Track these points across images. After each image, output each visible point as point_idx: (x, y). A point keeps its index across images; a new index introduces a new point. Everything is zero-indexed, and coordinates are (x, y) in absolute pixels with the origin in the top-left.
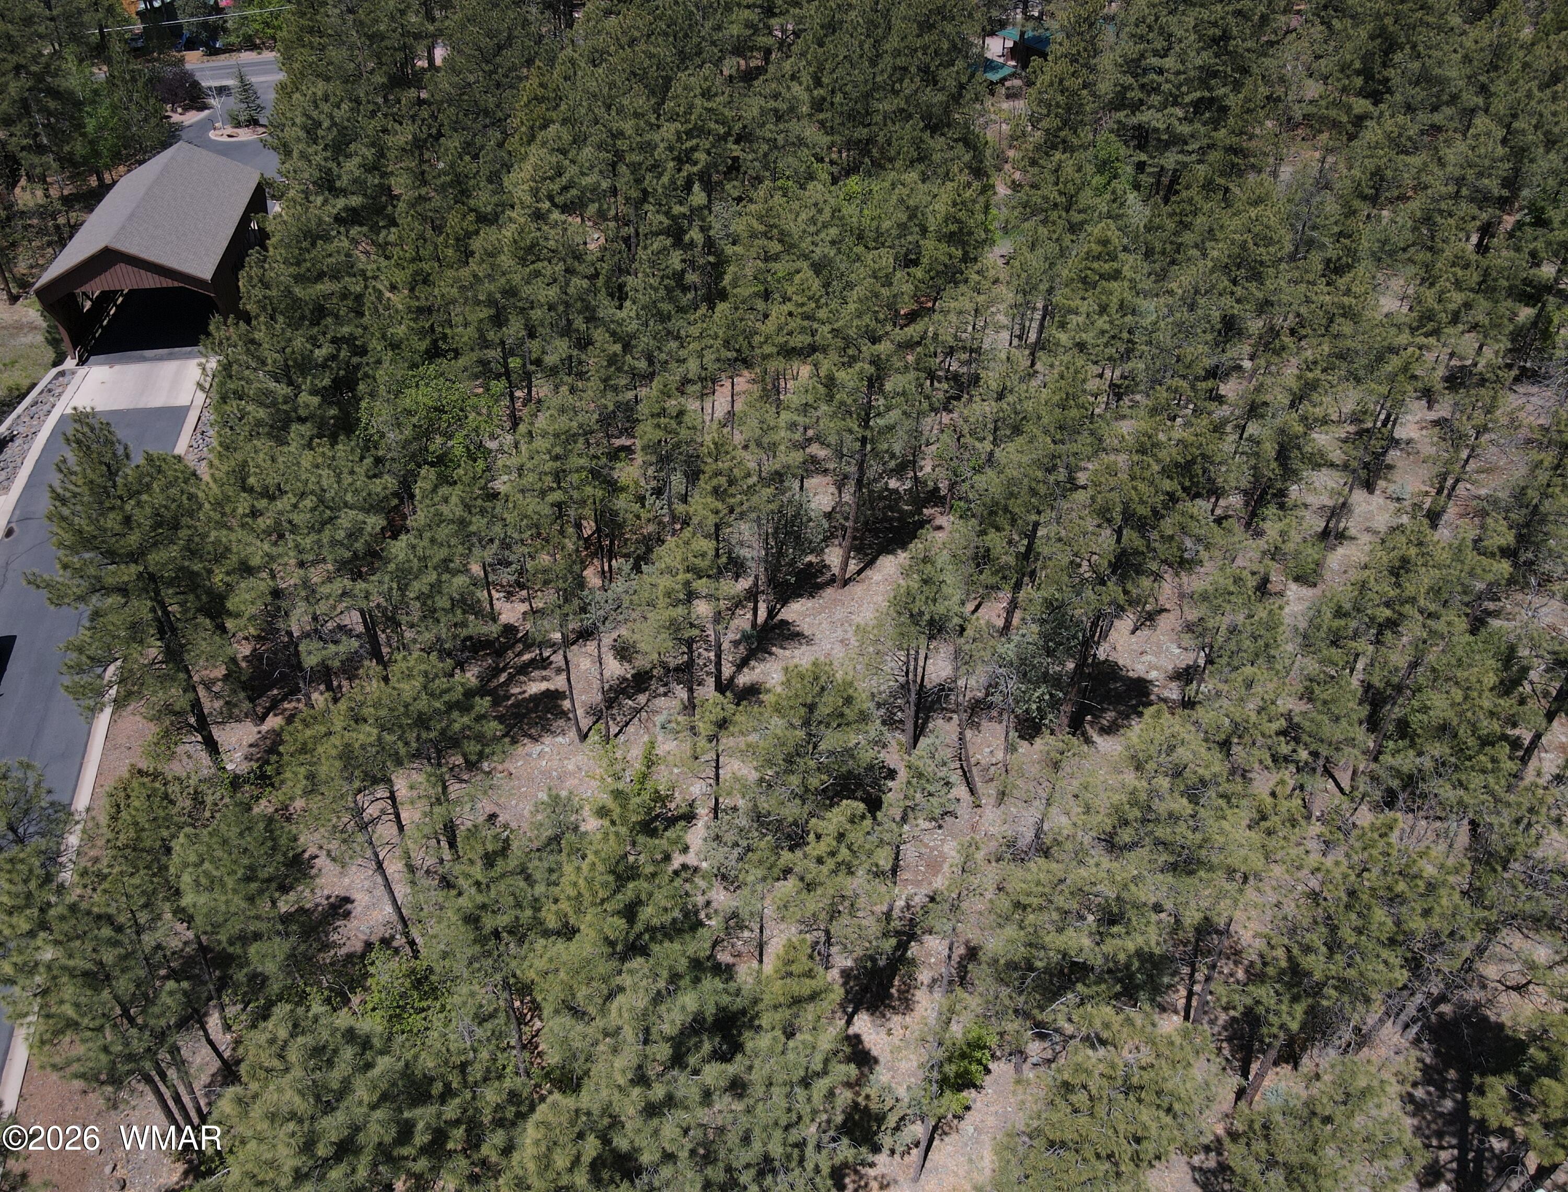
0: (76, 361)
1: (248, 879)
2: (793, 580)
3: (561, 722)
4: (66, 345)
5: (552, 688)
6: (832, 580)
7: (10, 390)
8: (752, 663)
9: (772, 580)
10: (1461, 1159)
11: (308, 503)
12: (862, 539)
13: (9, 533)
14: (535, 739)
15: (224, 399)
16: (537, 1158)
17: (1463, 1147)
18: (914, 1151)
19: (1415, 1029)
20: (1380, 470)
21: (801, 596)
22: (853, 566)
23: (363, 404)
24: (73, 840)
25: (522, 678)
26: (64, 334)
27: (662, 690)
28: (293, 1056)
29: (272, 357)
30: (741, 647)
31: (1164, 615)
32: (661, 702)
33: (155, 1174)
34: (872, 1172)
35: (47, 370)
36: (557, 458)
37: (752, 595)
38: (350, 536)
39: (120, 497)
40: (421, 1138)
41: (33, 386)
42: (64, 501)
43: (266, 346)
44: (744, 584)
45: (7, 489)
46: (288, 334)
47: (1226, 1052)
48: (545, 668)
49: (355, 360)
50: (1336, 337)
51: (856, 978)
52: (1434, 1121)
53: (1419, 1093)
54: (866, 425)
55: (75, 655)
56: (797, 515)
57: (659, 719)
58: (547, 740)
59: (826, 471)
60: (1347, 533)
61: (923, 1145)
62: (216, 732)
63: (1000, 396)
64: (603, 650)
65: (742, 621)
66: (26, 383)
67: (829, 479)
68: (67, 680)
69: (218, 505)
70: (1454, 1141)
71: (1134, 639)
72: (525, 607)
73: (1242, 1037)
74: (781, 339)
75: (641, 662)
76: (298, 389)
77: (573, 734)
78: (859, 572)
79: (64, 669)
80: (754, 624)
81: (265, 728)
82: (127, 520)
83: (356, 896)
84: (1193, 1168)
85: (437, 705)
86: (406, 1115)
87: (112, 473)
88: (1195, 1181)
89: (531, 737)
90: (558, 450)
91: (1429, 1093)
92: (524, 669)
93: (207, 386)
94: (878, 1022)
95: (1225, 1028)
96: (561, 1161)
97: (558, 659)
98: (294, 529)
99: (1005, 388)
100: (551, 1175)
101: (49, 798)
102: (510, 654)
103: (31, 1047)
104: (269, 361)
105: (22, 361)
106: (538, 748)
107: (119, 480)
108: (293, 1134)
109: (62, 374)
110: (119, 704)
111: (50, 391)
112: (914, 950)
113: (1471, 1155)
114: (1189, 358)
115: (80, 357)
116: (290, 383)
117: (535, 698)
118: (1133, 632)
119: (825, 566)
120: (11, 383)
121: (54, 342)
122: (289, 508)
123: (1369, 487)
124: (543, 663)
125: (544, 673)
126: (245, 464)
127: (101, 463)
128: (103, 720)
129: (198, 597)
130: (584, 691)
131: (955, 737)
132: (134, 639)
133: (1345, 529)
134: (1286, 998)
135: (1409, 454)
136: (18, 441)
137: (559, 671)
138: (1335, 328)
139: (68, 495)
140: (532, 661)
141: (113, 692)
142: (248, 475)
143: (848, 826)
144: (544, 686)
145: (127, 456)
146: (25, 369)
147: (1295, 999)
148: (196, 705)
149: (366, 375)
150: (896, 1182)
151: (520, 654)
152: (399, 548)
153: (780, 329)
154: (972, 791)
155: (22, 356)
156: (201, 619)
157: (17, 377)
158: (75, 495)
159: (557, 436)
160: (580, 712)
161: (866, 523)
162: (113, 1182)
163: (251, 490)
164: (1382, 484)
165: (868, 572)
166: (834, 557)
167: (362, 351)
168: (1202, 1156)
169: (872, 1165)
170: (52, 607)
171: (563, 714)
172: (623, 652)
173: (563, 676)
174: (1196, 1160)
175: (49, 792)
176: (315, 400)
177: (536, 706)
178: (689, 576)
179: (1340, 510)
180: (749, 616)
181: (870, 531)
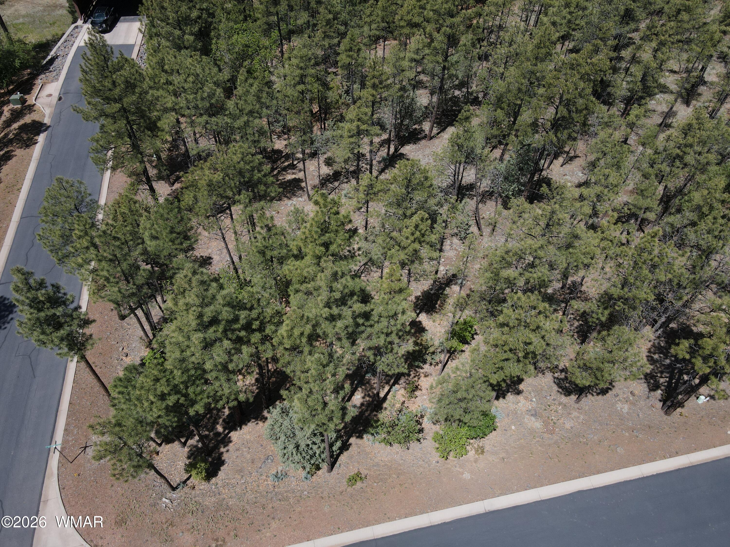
0: (82, 21)
1: (171, 232)
2: (407, 135)
3: (301, 192)
4: (78, 14)
5: (297, 177)
6: (425, 137)
7: (54, 36)
8: (386, 171)
9: (397, 136)
10: (669, 382)
11: (191, 79)
12: (440, 119)
13: (60, 99)
14: (289, 198)
15: (151, 37)
16: (287, 331)
17: (671, 378)
18: (440, 365)
19: (659, 332)
20: (693, 95)
21: (410, 143)
22: (435, 131)
23: (214, 42)
24: (100, 217)
25: (284, 173)
26: (77, 9)
27: (345, 180)
28: (194, 283)
29: (171, 15)
30: (382, 164)
31: (578, 158)
32: (344, 186)
33: (139, 352)
34: (421, 371)
35: (69, 27)
36: (301, 68)
37: (387, 142)
38: (209, 96)
39: (110, 72)
40: (242, 321)
41: (64, 34)
42: (86, 73)
43: (169, 10)
44: (385, 136)
45: (57, 79)
46: (179, 4)
47: (575, 337)
48: (294, 169)
49: (210, 20)
50: (680, 22)
51: (421, 300)
52: (660, 367)
53: (656, 356)
54: (446, 60)
55: (95, 144)
56: (411, 104)
57: (343, 192)
58: (295, 199)
59: (426, 87)
60: (672, 125)
61: (443, 364)
62: (154, 184)
63: (510, 45)
64: (321, 162)
65: (383, 153)
66: (60, 33)
67: (427, 91)
68: (92, 155)
69: (152, 78)
70: (668, 375)
71: (562, 169)
72: (285, 143)
73: (583, 332)
74: (409, 17)
75: (336, 167)
76: (184, 33)
77: (306, 197)
78: (438, 134)
79: (91, 150)
80: (388, 154)
81: (174, 188)
82: (114, 83)
83: (213, 256)
84: (555, 378)
85: (248, 167)
86: (237, 312)
87: (106, 60)
88: (555, 382)
89: (287, 197)
90: (302, 65)
91: (660, 357)
92: (285, 169)
93: (143, 30)
94: (429, 317)
95: (576, 328)
96: (296, 332)
97: (301, 165)
98: (185, 91)
99: (512, 41)
100: (292, 339)
101: (90, 198)
102: (279, 162)
103: (90, 295)
104: (171, 17)
105: (58, 23)
106: (291, 202)
107: (110, 63)
108: (195, 311)
109: (77, 27)
110: (114, 169)
111: (72, 35)
112: (447, 291)
113: (674, 381)
114: (605, 29)
115: (84, 19)
116: (181, 29)
117: (289, 181)
118: (562, 166)
119: (422, 130)
120: (54, 33)
121: (72, 13)
122: (183, 81)
123: (687, 103)
124: (293, 166)
125: (294, 171)
126: (163, 59)
127: (101, 55)
128: (108, 174)
129: (145, 121)
130: (312, 180)
131: (475, 206)
132: (119, 138)
133: (672, 122)
134: (601, 309)
135: (710, 88)
136: (60, 59)
137: (300, 170)
138: (680, 17)
139: (88, 70)
140: (289, 165)
141: (111, 163)
142: (164, 64)
143: (420, 222)
144: (293, 176)
145: (112, 53)
146: (59, 26)
147: (605, 308)
148: (145, 171)
149: (215, 28)
150: (431, 375)
151: (283, 162)
152: (230, 104)
153: (408, 13)
154: (479, 229)
155: (57, 20)
156: (146, 131)
157: (55, 30)
158: (91, 70)
159: (301, 58)
160: (309, 188)
161: (443, 112)
162: (123, 353)
163: (166, 72)
164: (694, 102)
165: (442, 134)
166: (426, 126)
167: (212, 15)
168: (559, 374)
169: (422, 368)
170: (85, 121)
171: (302, 189)
172: (329, 162)
173: (303, 172)
174: (556, 375)
175: (90, 195)
176: (192, 38)
177: (290, 185)
178: (359, 123)
179: (670, 113)
180: (386, 151)
181: (444, 115)
